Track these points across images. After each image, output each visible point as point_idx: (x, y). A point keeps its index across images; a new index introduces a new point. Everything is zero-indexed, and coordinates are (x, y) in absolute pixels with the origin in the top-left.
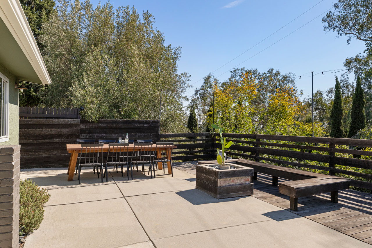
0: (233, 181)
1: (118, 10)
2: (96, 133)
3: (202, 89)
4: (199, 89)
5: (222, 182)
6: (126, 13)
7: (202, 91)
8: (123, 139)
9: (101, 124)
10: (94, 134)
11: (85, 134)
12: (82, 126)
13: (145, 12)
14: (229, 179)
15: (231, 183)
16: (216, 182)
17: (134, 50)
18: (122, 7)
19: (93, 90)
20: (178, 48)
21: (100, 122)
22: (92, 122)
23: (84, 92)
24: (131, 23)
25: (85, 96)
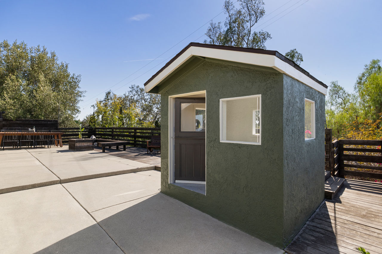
0: (83, 144)
1: (31, 48)
2: (14, 127)
3: (105, 100)
4: (102, 100)
5: (77, 145)
6: (38, 50)
7: (104, 102)
8: (32, 129)
9: (17, 122)
10: (13, 127)
11: (6, 127)
12: (4, 123)
13: (52, 52)
14: (81, 143)
15: (82, 145)
16: (74, 145)
17: (42, 77)
18: (34, 47)
19: (12, 102)
20: (79, 75)
21: (17, 120)
22: (11, 120)
23: (5, 102)
24: (41, 58)
25: (6, 105)
